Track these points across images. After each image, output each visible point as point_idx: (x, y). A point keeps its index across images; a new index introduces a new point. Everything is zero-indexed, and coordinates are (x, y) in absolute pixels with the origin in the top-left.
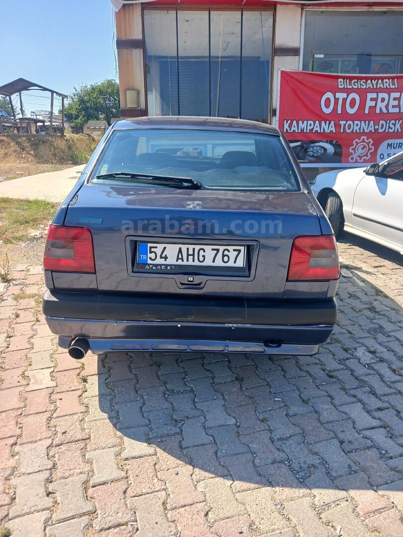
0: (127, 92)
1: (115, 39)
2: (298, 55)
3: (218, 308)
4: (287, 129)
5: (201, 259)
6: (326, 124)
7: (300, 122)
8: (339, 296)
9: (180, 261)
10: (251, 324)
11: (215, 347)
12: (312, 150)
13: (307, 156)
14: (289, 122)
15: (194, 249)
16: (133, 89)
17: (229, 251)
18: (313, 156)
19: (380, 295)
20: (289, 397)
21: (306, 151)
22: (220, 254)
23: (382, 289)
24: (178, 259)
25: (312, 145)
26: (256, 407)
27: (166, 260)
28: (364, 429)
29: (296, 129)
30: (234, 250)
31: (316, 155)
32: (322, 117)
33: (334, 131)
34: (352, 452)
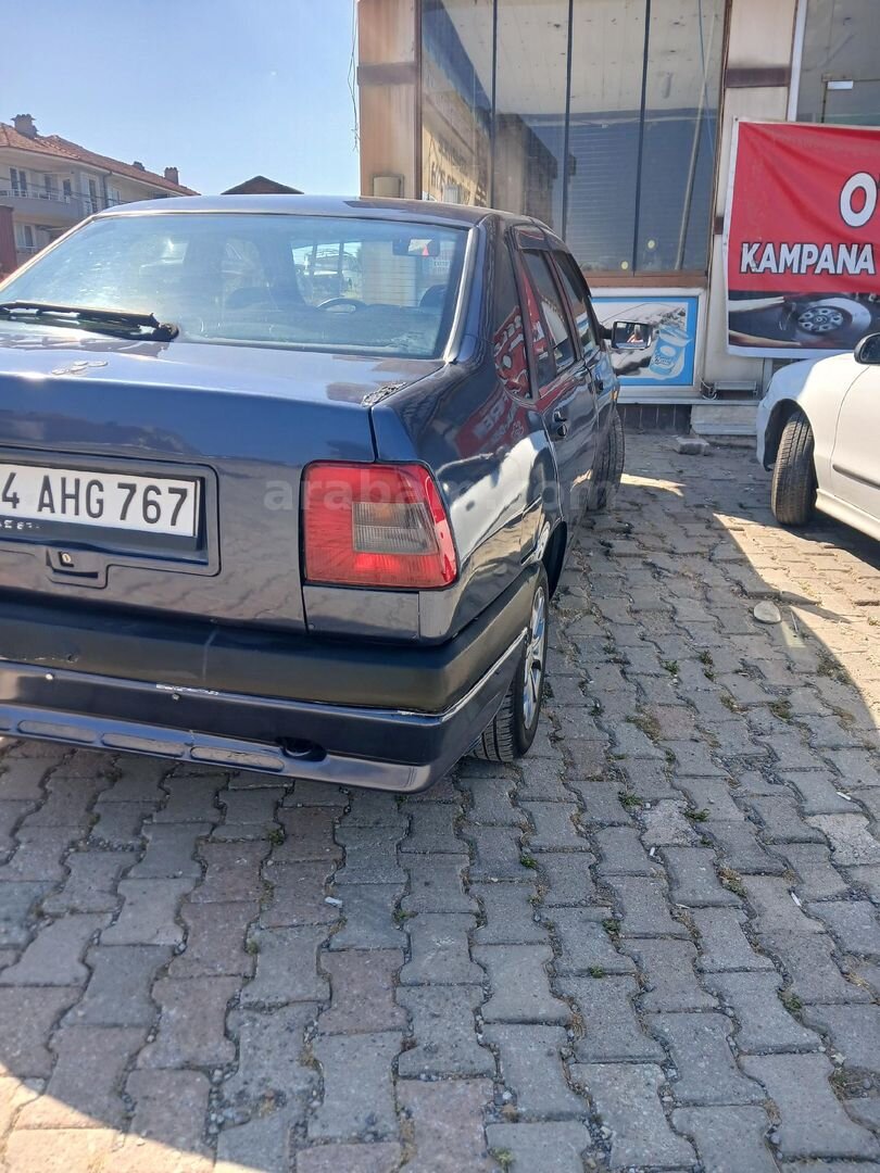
0: (375, 180)
1: (357, 65)
2: (783, 85)
3: (137, 641)
4: (748, 265)
5: (95, 508)
6: (849, 252)
7: (784, 247)
8: (707, 667)
9: (46, 510)
10: (221, 691)
11: (162, 744)
12: (812, 315)
13: (798, 331)
14: (756, 246)
15: (77, 482)
16: (389, 174)
17: (158, 492)
18: (813, 332)
19: (829, 675)
20: (367, 900)
21: (796, 317)
22: (138, 499)
23: (843, 660)
24: (42, 505)
25: (813, 304)
26: (261, 911)
27: (15, 507)
28: (501, 1021)
29: (772, 265)
30: (172, 491)
31: (821, 329)
32: (842, 236)
33: (871, 271)
34: (417, 1078)
